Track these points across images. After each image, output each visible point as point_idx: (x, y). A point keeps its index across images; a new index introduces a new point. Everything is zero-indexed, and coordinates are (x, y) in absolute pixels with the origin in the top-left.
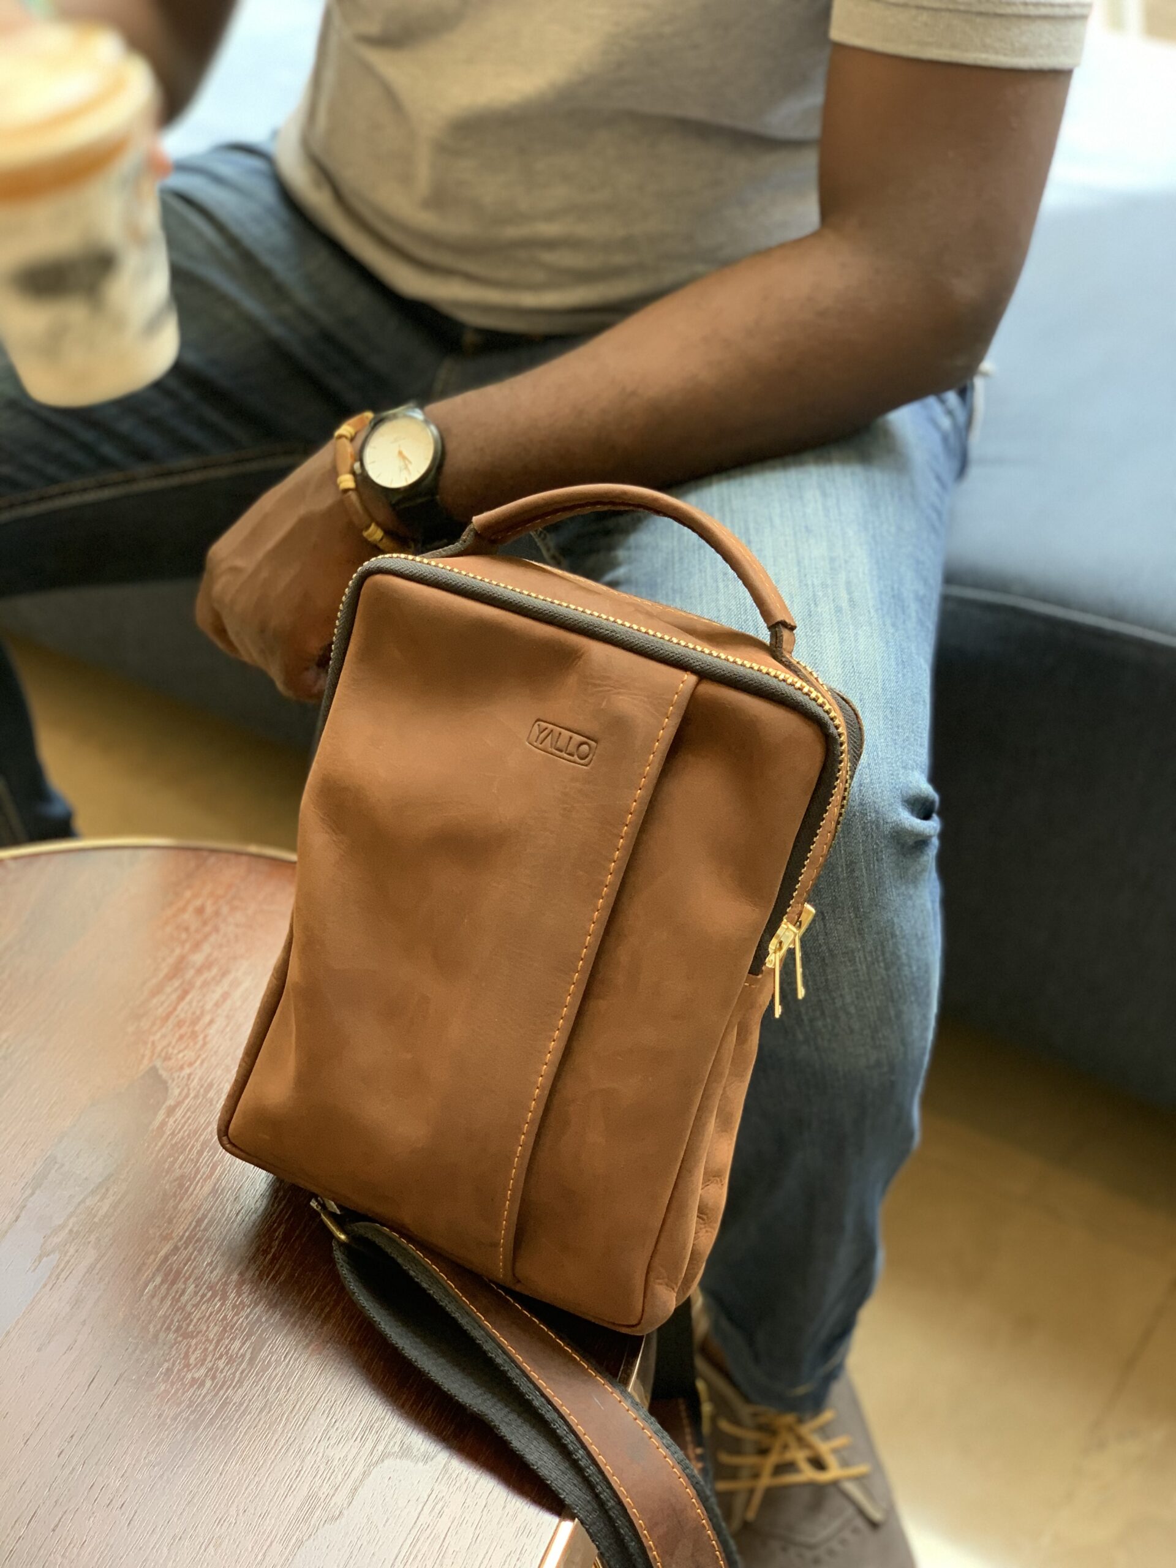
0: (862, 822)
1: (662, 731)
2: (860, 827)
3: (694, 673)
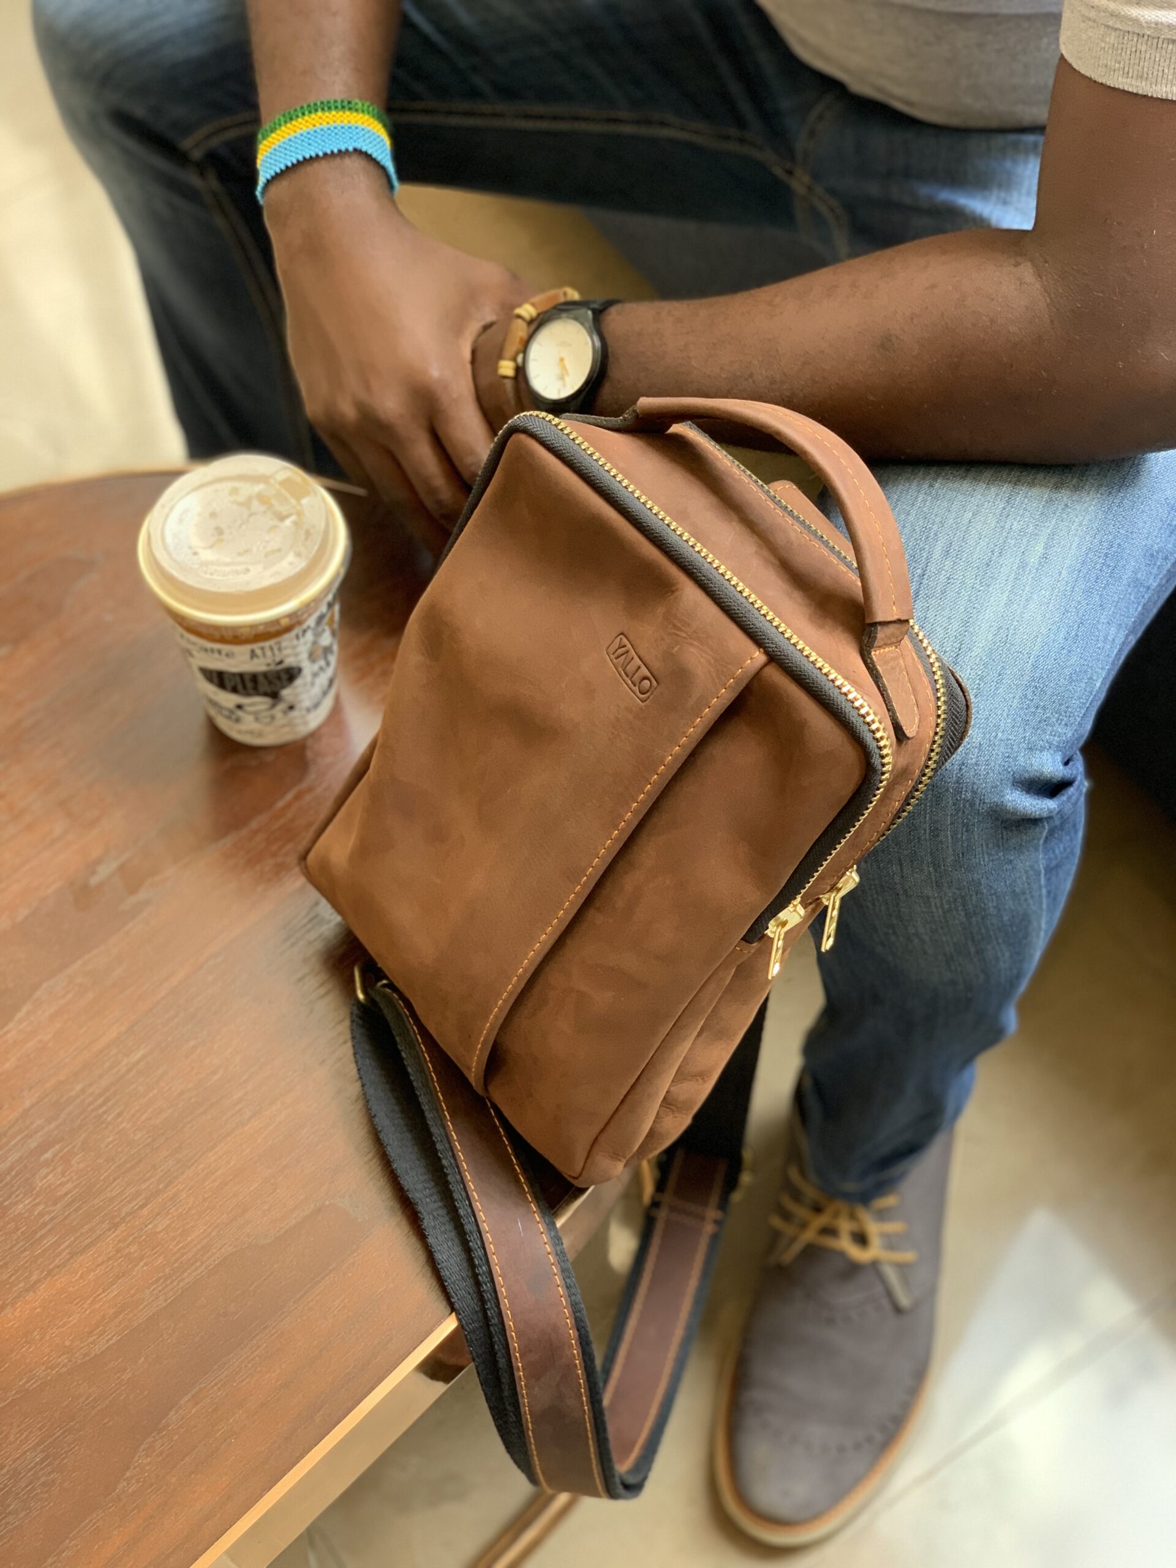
0: (955, 798)
1: (716, 699)
2: (951, 802)
3: (767, 653)
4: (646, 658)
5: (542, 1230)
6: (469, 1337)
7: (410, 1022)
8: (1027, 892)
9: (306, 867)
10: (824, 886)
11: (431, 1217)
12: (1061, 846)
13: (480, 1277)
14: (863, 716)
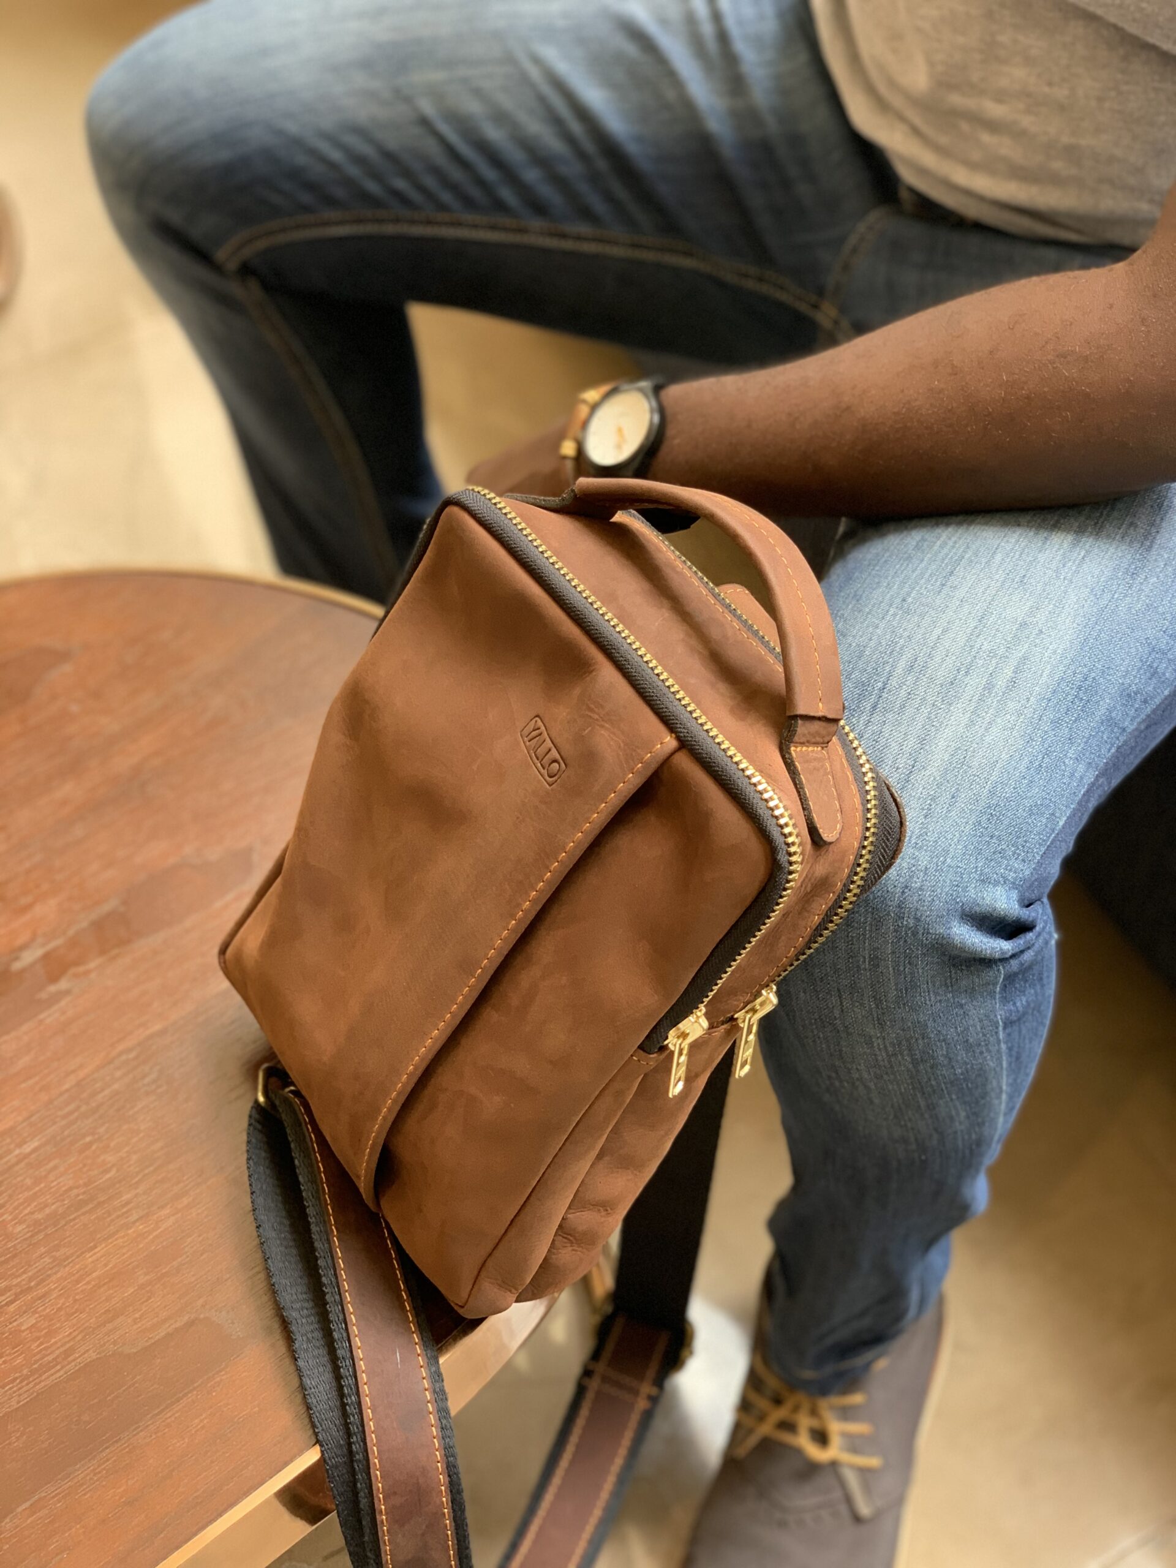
0: (896, 924)
1: (622, 785)
2: (891, 928)
3: (678, 738)
4: (557, 741)
5: (422, 1364)
6: (330, 1472)
7: (308, 1129)
8: (983, 1043)
9: (225, 962)
10: (735, 1003)
11: (305, 1338)
12: (1024, 999)
13: (347, 1407)
14: (772, 809)
